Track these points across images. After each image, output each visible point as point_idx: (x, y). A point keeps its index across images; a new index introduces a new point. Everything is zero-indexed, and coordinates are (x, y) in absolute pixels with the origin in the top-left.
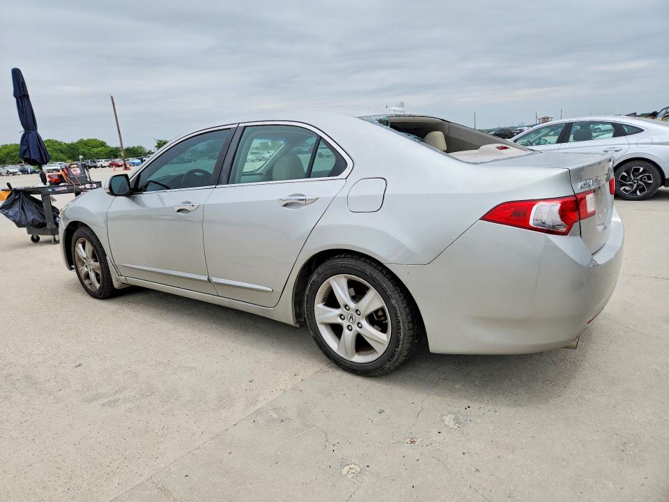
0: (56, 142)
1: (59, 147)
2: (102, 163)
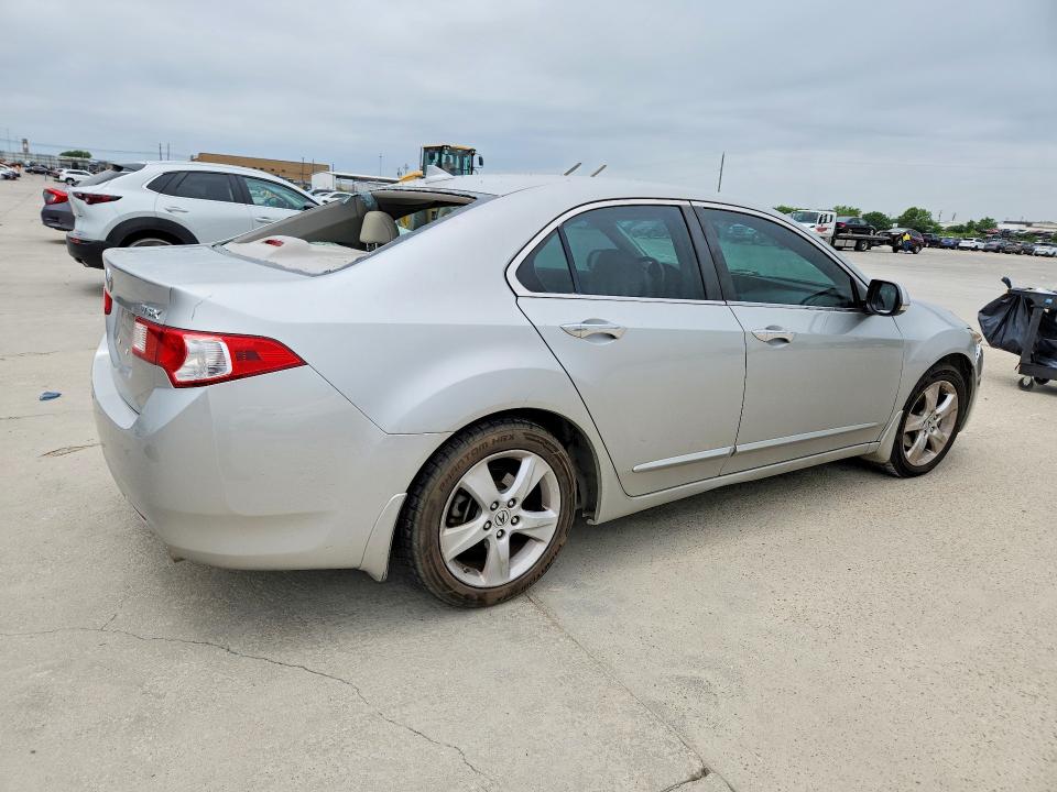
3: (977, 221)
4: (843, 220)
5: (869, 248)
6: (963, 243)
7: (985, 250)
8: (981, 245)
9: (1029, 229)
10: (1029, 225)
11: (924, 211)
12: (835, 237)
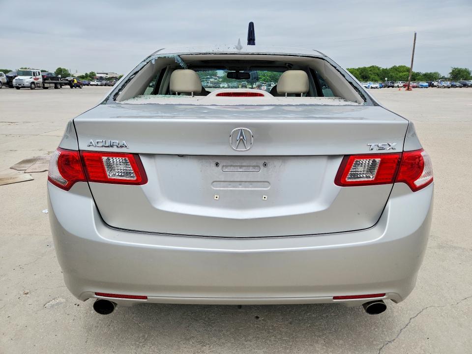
0: (377, 67)
1: (378, 71)
2: (399, 84)
3: (88, 73)
4: (44, 74)
5: (61, 87)
6: (92, 83)
7: (101, 85)
8: (99, 83)
9: (109, 76)
10: (107, 74)
11: (65, 69)
12: (44, 83)
